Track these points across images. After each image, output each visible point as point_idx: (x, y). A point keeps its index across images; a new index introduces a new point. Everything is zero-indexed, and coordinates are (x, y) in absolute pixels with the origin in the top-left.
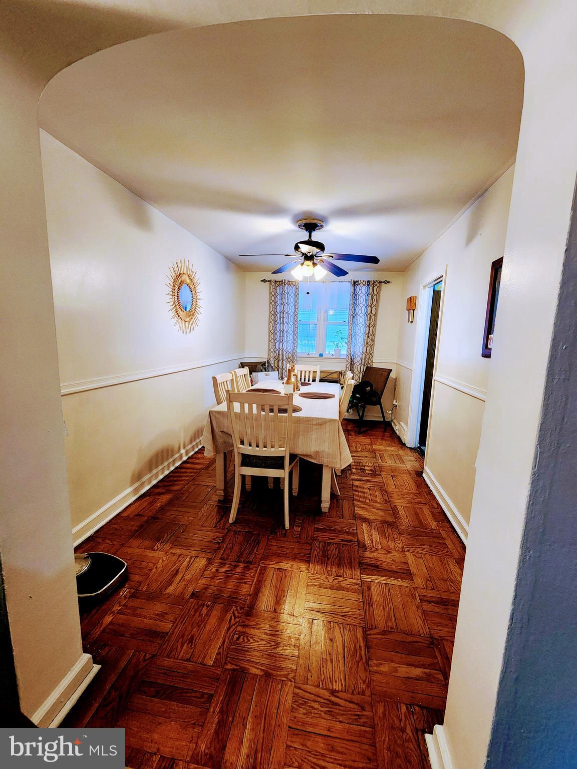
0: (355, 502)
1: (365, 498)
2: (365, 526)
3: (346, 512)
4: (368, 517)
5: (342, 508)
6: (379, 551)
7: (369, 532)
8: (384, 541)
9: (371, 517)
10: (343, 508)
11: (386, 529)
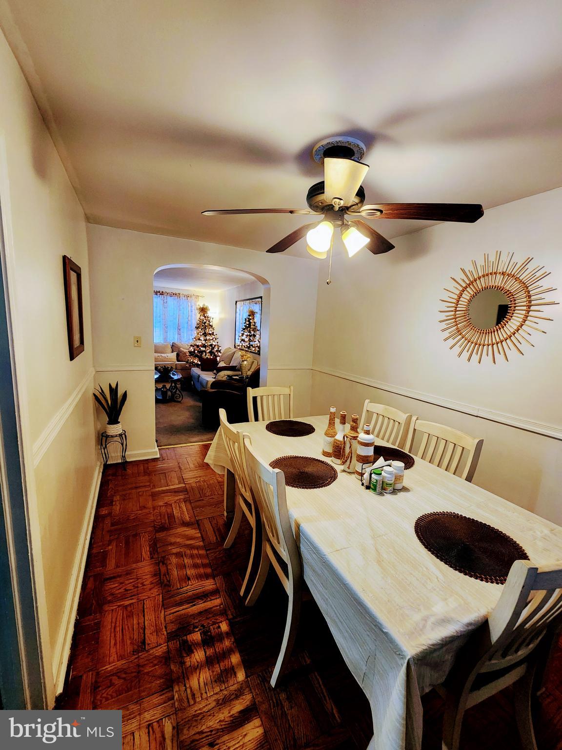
0: (201, 544)
1: (192, 556)
2: (187, 518)
3: (208, 526)
4: (185, 529)
5: (214, 530)
6: (174, 501)
7: (182, 513)
8: (169, 511)
9: (182, 530)
10: (212, 529)
11: (167, 521)
